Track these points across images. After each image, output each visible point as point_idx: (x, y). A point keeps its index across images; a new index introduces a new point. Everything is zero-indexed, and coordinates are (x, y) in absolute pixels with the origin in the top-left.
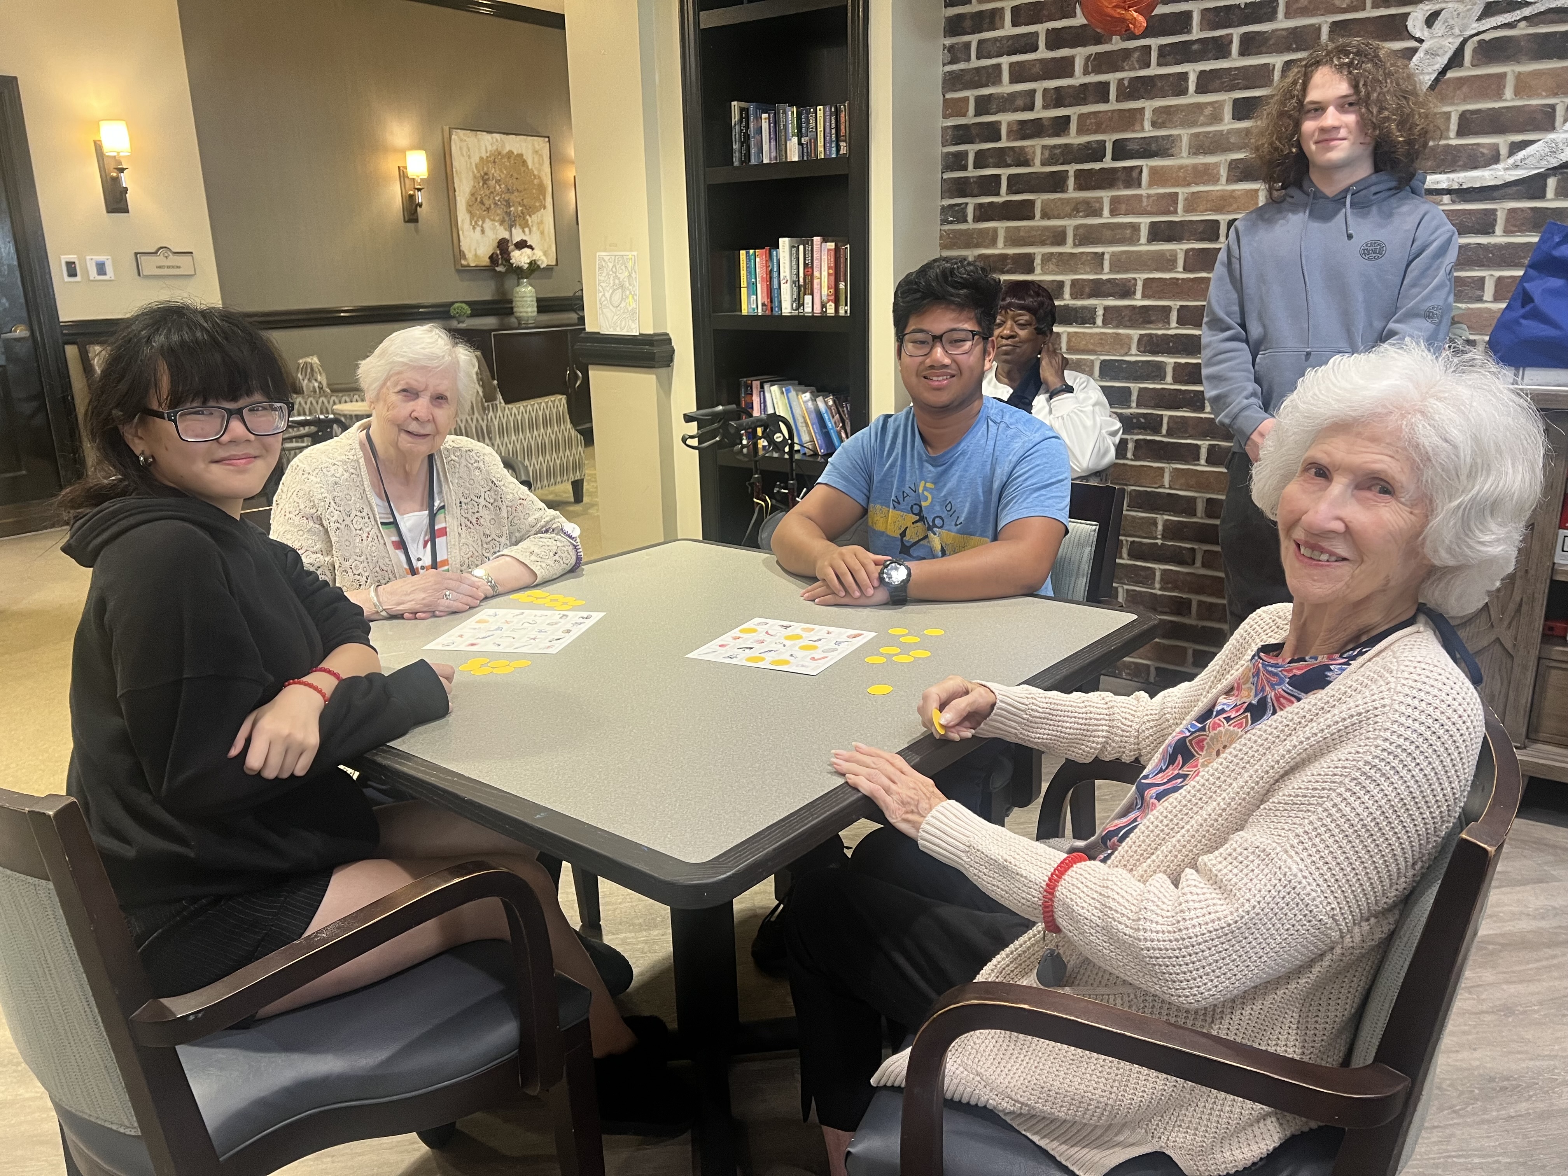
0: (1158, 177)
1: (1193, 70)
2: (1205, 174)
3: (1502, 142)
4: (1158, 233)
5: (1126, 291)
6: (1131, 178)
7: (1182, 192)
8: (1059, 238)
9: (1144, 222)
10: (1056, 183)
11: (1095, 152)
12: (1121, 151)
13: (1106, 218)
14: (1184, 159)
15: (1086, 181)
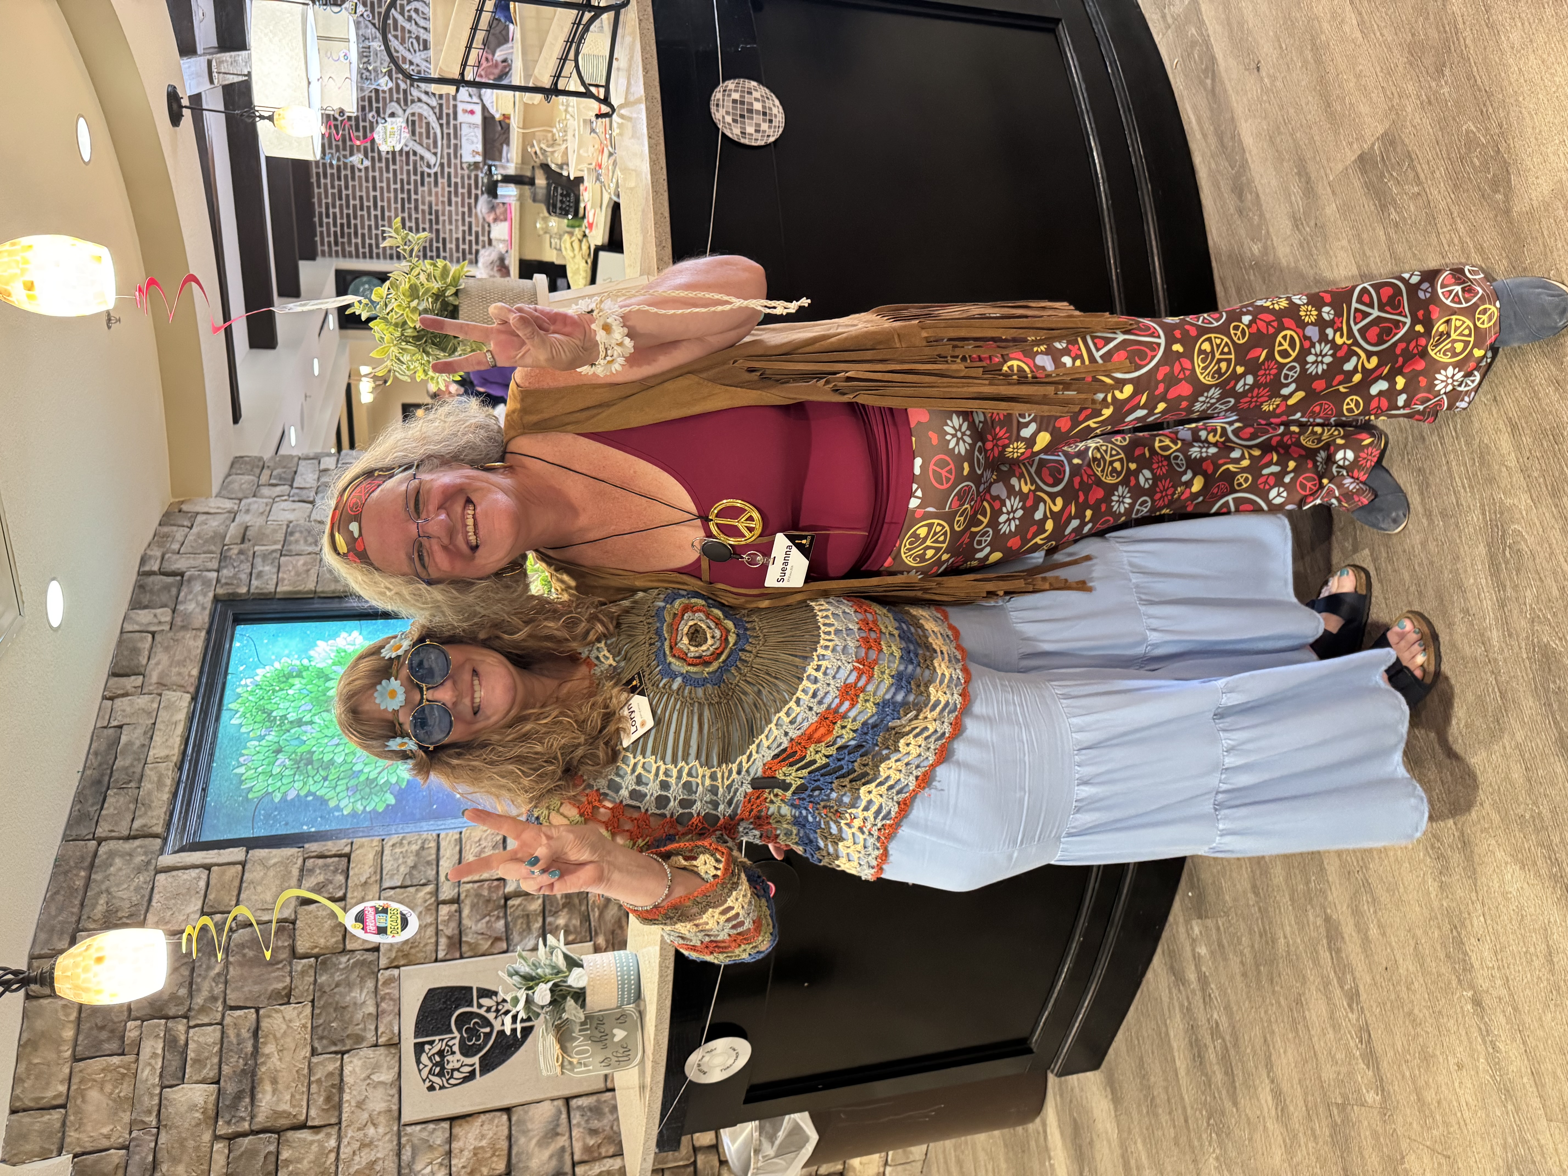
0: (437, 205)
1: (413, 197)
2: (437, 194)
3: (432, 132)
4: (450, 204)
5: (463, 213)
6: (437, 212)
8: (451, 230)
10: (438, 231)
11: (431, 220)
12: (430, 214)
14: (433, 199)
15: (437, 223)
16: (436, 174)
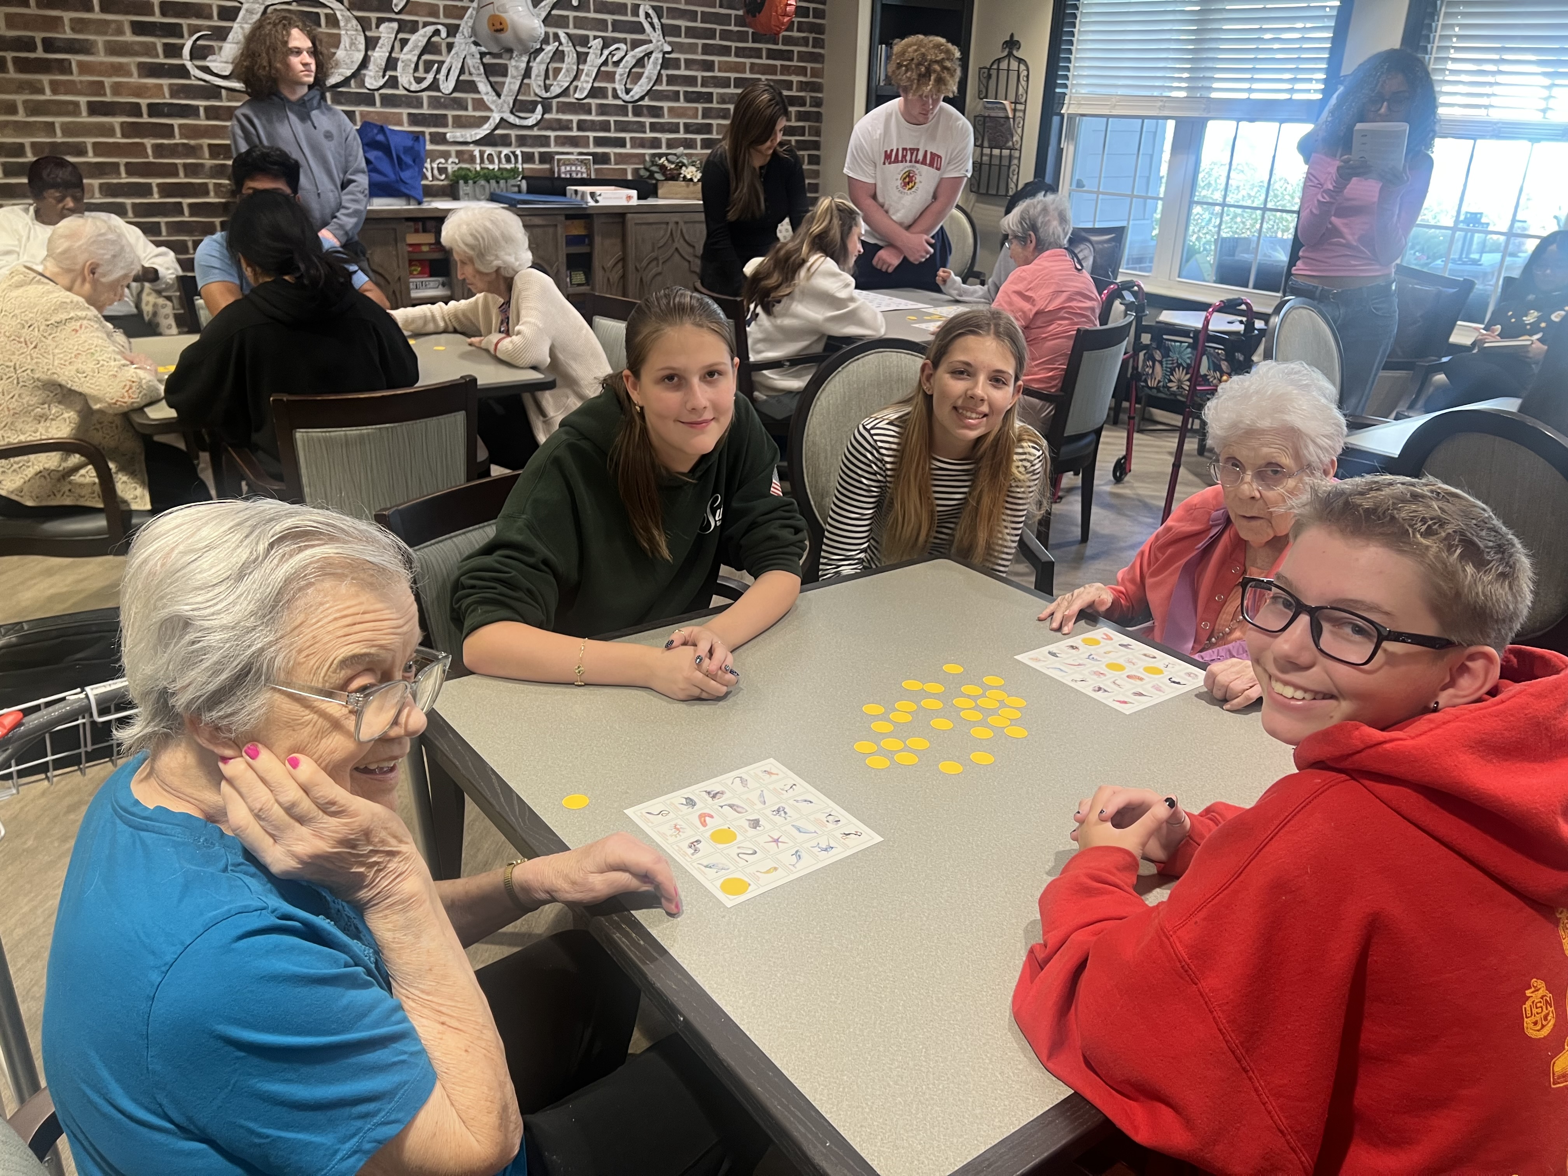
0: (84, 68)
2: (121, 70)
4: (95, 109)
6: (64, 67)
7: (108, 81)
8: (10, 109)
9: (83, 100)
12: (49, 45)
13: (48, 96)
14: (101, 58)
15: (24, 66)
16: (183, 72)
